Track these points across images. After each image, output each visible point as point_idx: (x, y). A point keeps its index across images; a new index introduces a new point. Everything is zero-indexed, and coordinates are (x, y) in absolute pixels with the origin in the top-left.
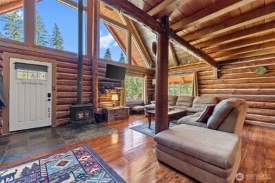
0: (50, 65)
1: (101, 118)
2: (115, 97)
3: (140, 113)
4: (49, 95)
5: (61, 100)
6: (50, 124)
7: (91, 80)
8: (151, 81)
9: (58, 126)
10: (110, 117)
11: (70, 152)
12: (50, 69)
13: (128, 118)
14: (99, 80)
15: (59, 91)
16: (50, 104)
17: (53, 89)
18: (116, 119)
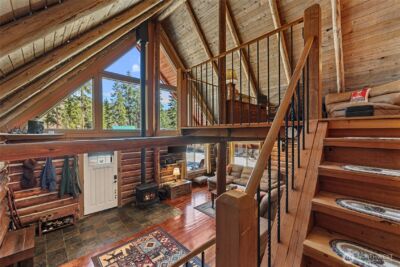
1: (164, 196)
2: (176, 171)
3: (203, 184)
4: (115, 177)
5: (126, 180)
7: (153, 155)
9: (124, 207)
10: (173, 195)
11: (151, 236)
13: (190, 193)
14: (161, 154)
15: (124, 171)
16: (116, 186)
17: (119, 170)
18: (179, 196)
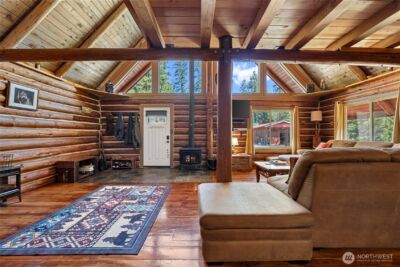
0: (168, 109)
4: (168, 138)
6: (168, 164)
8: (310, 115)
12: (168, 114)
15: (176, 133)
16: (168, 146)
17: (171, 132)
